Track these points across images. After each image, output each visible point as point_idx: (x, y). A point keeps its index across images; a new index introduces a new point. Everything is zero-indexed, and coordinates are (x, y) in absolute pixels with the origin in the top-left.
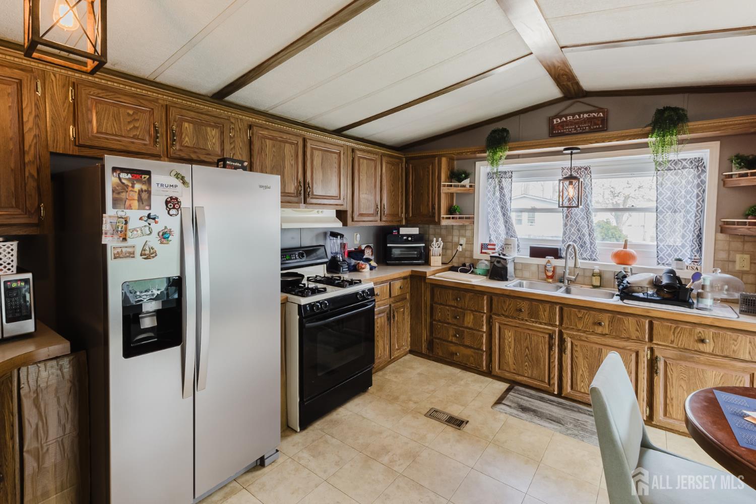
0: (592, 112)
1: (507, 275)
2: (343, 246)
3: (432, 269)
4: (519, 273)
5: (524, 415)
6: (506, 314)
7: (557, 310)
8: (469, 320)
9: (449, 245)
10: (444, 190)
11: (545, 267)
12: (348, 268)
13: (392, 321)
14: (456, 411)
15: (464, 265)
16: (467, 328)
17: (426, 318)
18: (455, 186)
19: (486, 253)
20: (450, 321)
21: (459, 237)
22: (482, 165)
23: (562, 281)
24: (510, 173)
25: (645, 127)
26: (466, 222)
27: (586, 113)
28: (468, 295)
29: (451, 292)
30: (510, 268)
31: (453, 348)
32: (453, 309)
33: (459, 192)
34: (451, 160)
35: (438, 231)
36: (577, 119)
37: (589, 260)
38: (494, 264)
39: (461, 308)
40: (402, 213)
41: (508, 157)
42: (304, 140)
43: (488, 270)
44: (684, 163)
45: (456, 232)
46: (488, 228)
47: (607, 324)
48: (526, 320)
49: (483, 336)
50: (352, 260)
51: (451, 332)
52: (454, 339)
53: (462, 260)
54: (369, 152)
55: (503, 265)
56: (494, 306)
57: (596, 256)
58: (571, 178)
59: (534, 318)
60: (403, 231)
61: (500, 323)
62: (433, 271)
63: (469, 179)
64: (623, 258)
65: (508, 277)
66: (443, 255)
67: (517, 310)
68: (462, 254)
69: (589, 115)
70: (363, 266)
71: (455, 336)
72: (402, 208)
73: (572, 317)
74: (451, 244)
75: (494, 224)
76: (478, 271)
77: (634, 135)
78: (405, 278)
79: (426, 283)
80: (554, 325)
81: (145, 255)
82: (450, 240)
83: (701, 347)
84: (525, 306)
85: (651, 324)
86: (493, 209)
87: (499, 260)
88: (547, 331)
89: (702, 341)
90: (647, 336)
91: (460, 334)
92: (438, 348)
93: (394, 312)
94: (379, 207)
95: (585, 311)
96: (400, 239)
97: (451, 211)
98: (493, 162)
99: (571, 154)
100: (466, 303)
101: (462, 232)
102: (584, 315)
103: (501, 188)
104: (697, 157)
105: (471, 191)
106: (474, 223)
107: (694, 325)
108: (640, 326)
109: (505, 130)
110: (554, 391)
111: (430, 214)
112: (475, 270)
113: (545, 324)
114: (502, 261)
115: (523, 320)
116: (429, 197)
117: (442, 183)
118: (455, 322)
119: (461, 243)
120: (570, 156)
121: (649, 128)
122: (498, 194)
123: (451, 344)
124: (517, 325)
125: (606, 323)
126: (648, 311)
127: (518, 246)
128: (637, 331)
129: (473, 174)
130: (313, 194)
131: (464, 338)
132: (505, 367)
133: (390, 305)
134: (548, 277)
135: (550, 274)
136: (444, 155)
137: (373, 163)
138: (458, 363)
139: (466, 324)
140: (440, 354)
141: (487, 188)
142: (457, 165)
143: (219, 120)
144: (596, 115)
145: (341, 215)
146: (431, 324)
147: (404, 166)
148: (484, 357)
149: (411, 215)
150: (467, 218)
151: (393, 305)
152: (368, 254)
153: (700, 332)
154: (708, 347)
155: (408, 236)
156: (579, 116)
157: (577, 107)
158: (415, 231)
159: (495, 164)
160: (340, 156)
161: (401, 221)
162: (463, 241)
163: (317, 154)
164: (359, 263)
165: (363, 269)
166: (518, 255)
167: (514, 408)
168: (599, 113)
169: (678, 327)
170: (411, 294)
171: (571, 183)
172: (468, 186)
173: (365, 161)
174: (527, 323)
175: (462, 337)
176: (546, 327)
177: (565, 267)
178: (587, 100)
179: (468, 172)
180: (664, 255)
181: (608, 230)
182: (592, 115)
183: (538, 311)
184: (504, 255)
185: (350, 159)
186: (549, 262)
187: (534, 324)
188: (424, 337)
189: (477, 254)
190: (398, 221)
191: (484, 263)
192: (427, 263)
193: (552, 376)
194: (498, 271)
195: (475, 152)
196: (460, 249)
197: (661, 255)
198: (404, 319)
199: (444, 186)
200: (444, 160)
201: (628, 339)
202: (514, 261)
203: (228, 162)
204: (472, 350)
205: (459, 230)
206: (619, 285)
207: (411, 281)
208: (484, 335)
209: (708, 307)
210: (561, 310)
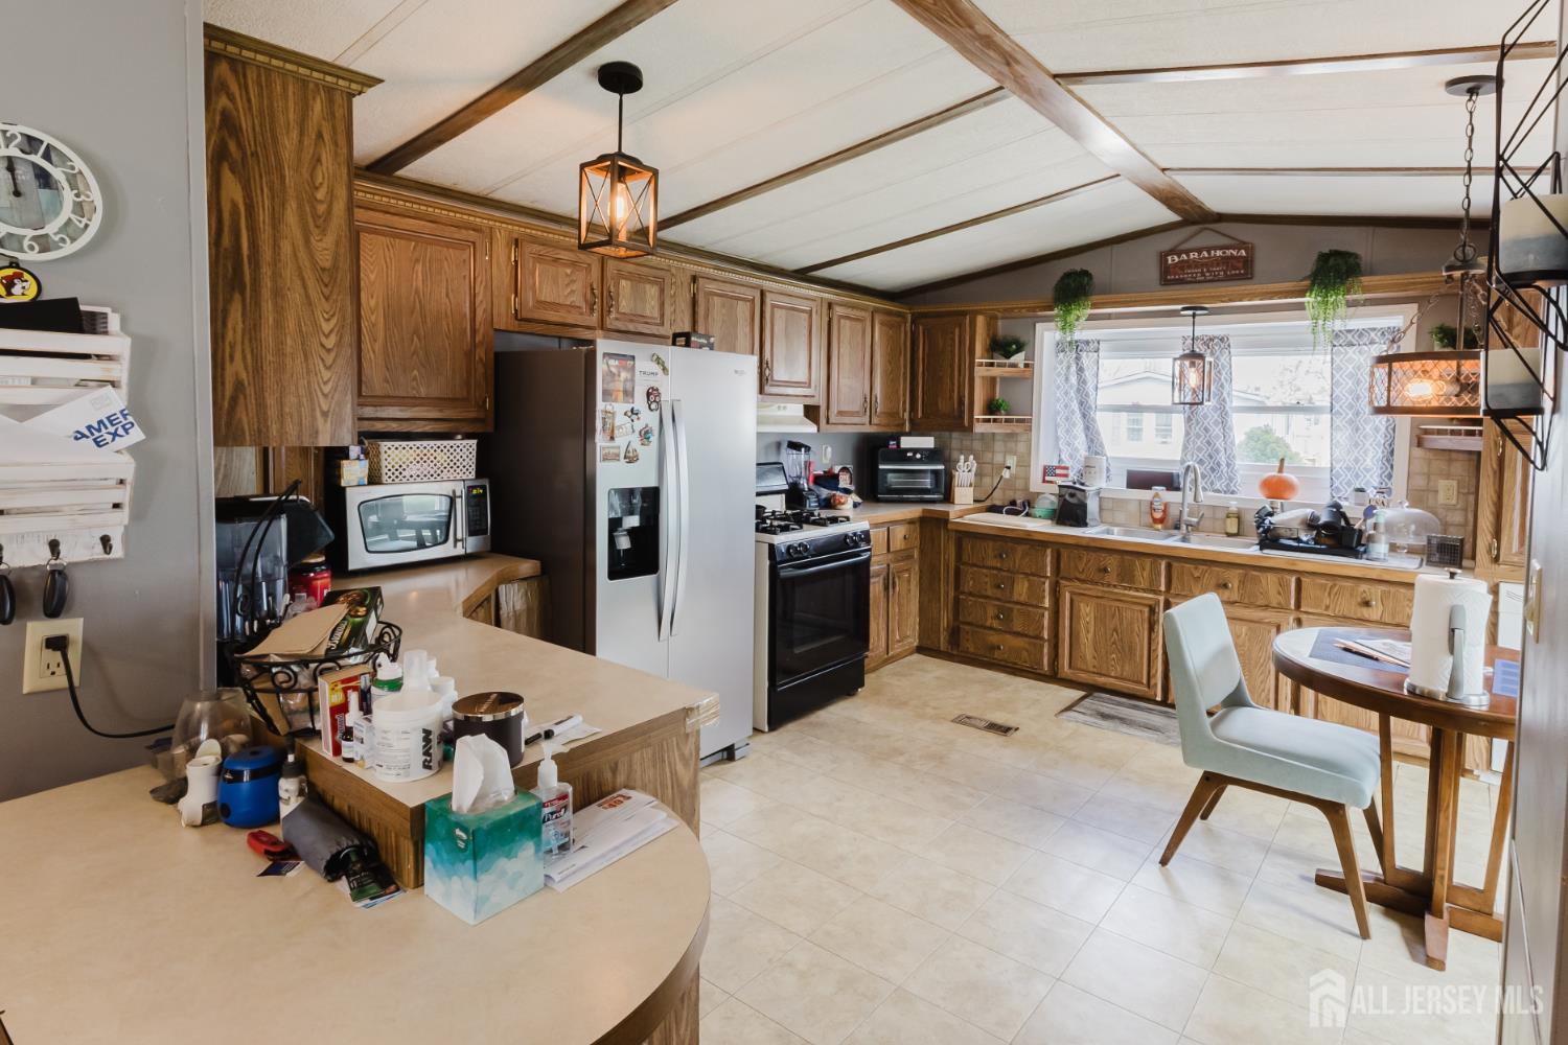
0: (1228, 248)
1: (1085, 517)
2: (808, 465)
3: (957, 508)
4: (1107, 515)
5: (1105, 723)
6: (1083, 577)
7: (1163, 567)
8: (1021, 589)
9: (987, 468)
10: (979, 372)
11: (1152, 503)
12: (818, 501)
13: (891, 593)
14: (1000, 718)
15: (1013, 503)
16: (1018, 603)
17: (946, 591)
18: (999, 365)
19: (1051, 482)
20: (989, 593)
21: (1005, 453)
22: (1047, 330)
23: (1177, 527)
24: (1096, 344)
25: (1301, 281)
26: (1018, 429)
27: (1221, 248)
28: (1021, 549)
29: (991, 544)
30: (1092, 505)
31: (994, 638)
32: (995, 572)
33: (1006, 375)
34: (992, 321)
35: (967, 443)
36: (1204, 258)
37: (1225, 492)
38: (1065, 500)
39: (1008, 571)
40: (904, 411)
41: (1091, 318)
42: (763, 294)
43: (1054, 511)
44: (1373, 334)
45: (999, 445)
46: (1057, 438)
47: (1236, 586)
48: (1115, 586)
49: (1043, 615)
50: (822, 489)
51: (991, 611)
52: (996, 624)
53: (1010, 495)
54: (853, 307)
55: (1079, 500)
56: (1062, 565)
57: (1235, 486)
58: (1194, 356)
59: (1127, 582)
60: (907, 442)
61: (1072, 593)
62: (960, 511)
63: (1024, 353)
64: (1277, 488)
65: (1088, 521)
66: (976, 486)
67: (1100, 570)
68: (1010, 484)
69: (1224, 253)
70: (842, 501)
71: (999, 618)
72: (904, 402)
73: (1186, 578)
74: (990, 466)
75: (1068, 431)
76: (1037, 511)
77: (1287, 292)
78: (911, 522)
79: (948, 530)
80: (1157, 592)
81: (629, 458)
82: (988, 460)
83: (1365, 612)
84: (1112, 563)
85: (1299, 583)
86: (1066, 406)
87: (1073, 491)
88: (1146, 602)
89: (1367, 604)
90: (1293, 602)
91: (1005, 614)
92: (968, 640)
93: (894, 578)
94: (868, 400)
95: (1205, 568)
96: (901, 456)
97: (992, 407)
98: (1066, 327)
99: (1194, 316)
100: (1017, 561)
101: (1011, 445)
102: (1204, 573)
103: (1080, 370)
104: (1392, 325)
105: (1027, 374)
106: (1031, 430)
107: (1356, 581)
108: (1283, 585)
109: (1085, 273)
110: (1156, 696)
111: (956, 413)
112: (1033, 511)
113: (1144, 590)
114: (1077, 492)
115: (1109, 585)
116: (953, 384)
117: (977, 360)
118: (998, 594)
119: (1008, 465)
120: (1191, 318)
121: (1308, 282)
122: (1074, 379)
123: (992, 632)
124: (1100, 595)
125: (1234, 584)
126: (1293, 562)
127: (1108, 470)
128: (1279, 594)
129: (1031, 344)
130: (772, 380)
131: (1012, 621)
132: (1080, 664)
133: (888, 565)
134: (1156, 521)
135: (1158, 515)
136: (980, 312)
137: (859, 326)
138: (1003, 663)
139: (1016, 597)
140: (972, 650)
141: (1056, 368)
142: (1003, 328)
143: (660, 273)
144: (1235, 253)
145: (811, 412)
146: (957, 601)
147: (908, 329)
148: (1046, 650)
149: (920, 415)
150: (1018, 421)
151: (892, 566)
152: (844, 481)
153: (1364, 591)
154: (1374, 613)
155: (915, 451)
156: (1209, 253)
157: (1206, 238)
158: (928, 442)
159: (1068, 330)
160: (811, 316)
161: (903, 424)
162: (1011, 461)
163: (779, 313)
164: (834, 495)
165: (843, 504)
166: (1108, 485)
167: (1091, 715)
168: (1239, 249)
169: (1335, 585)
170: (922, 551)
171: (1193, 364)
172: (1021, 366)
173: (848, 322)
174: (1116, 590)
175: (1008, 619)
176: (1145, 595)
177: (1183, 504)
178: (1222, 227)
179: (1022, 340)
180: (1341, 483)
181: (1266, 444)
182: (1229, 252)
183: (1134, 570)
184: (1082, 484)
185: (826, 319)
186: (1157, 495)
187: (1126, 592)
188: (944, 623)
189: (1036, 484)
190: (898, 425)
191: (1048, 499)
192: (948, 498)
193: (1153, 672)
194: (1071, 510)
195: (1033, 309)
196: (1006, 474)
197: (1337, 484)
198: (909, 590)
199: (981, 365)
200: (980, 320)
201: (1267, 607)
202: (1099, 493)
203: (693, 339)
204: (1027, 639)
205: (1005, 442)
206: (1258, 528)
207: (921, 527)
208: (1046, 614)
209: (1382, 557)
210: (1169, 567)
